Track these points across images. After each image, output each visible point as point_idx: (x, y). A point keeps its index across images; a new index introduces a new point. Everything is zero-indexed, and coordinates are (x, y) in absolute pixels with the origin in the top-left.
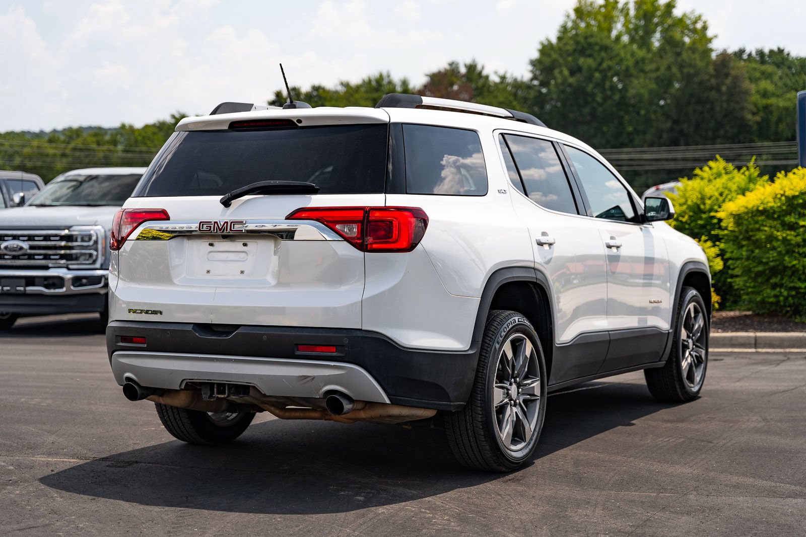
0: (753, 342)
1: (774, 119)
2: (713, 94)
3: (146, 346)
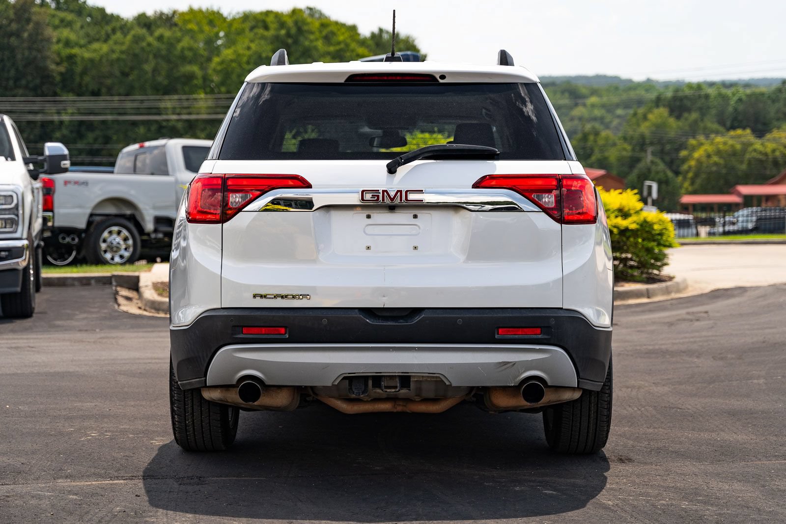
1: (78, 69)
2: (13, 40)
3: (287, 337)
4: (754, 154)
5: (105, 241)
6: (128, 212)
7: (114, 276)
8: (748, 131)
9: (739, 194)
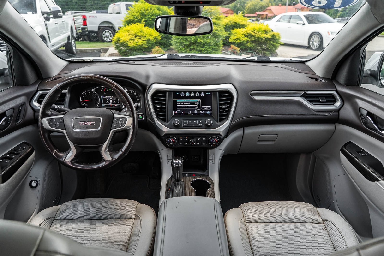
4: (260, 5)
5: (104, 35)
6: (111, 25)
7: (101, 49)
9: (256, 14)
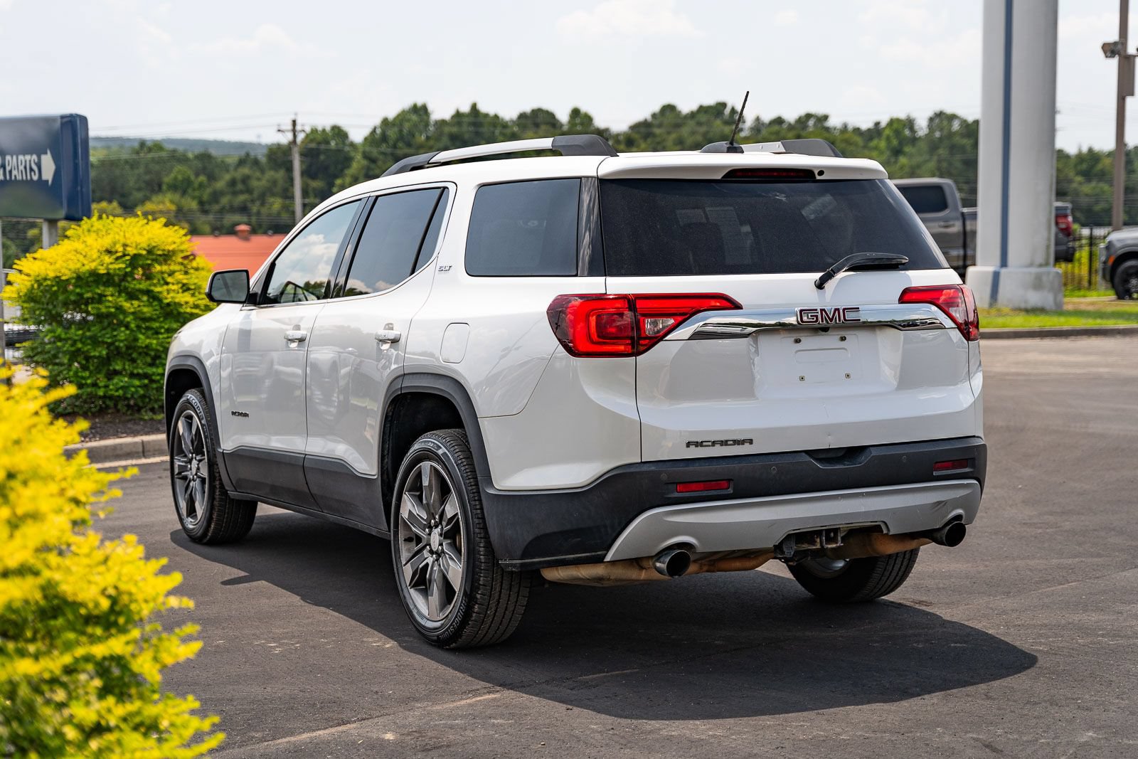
0: (140, 449)
3: (732, 492)
8: (115, 204)
